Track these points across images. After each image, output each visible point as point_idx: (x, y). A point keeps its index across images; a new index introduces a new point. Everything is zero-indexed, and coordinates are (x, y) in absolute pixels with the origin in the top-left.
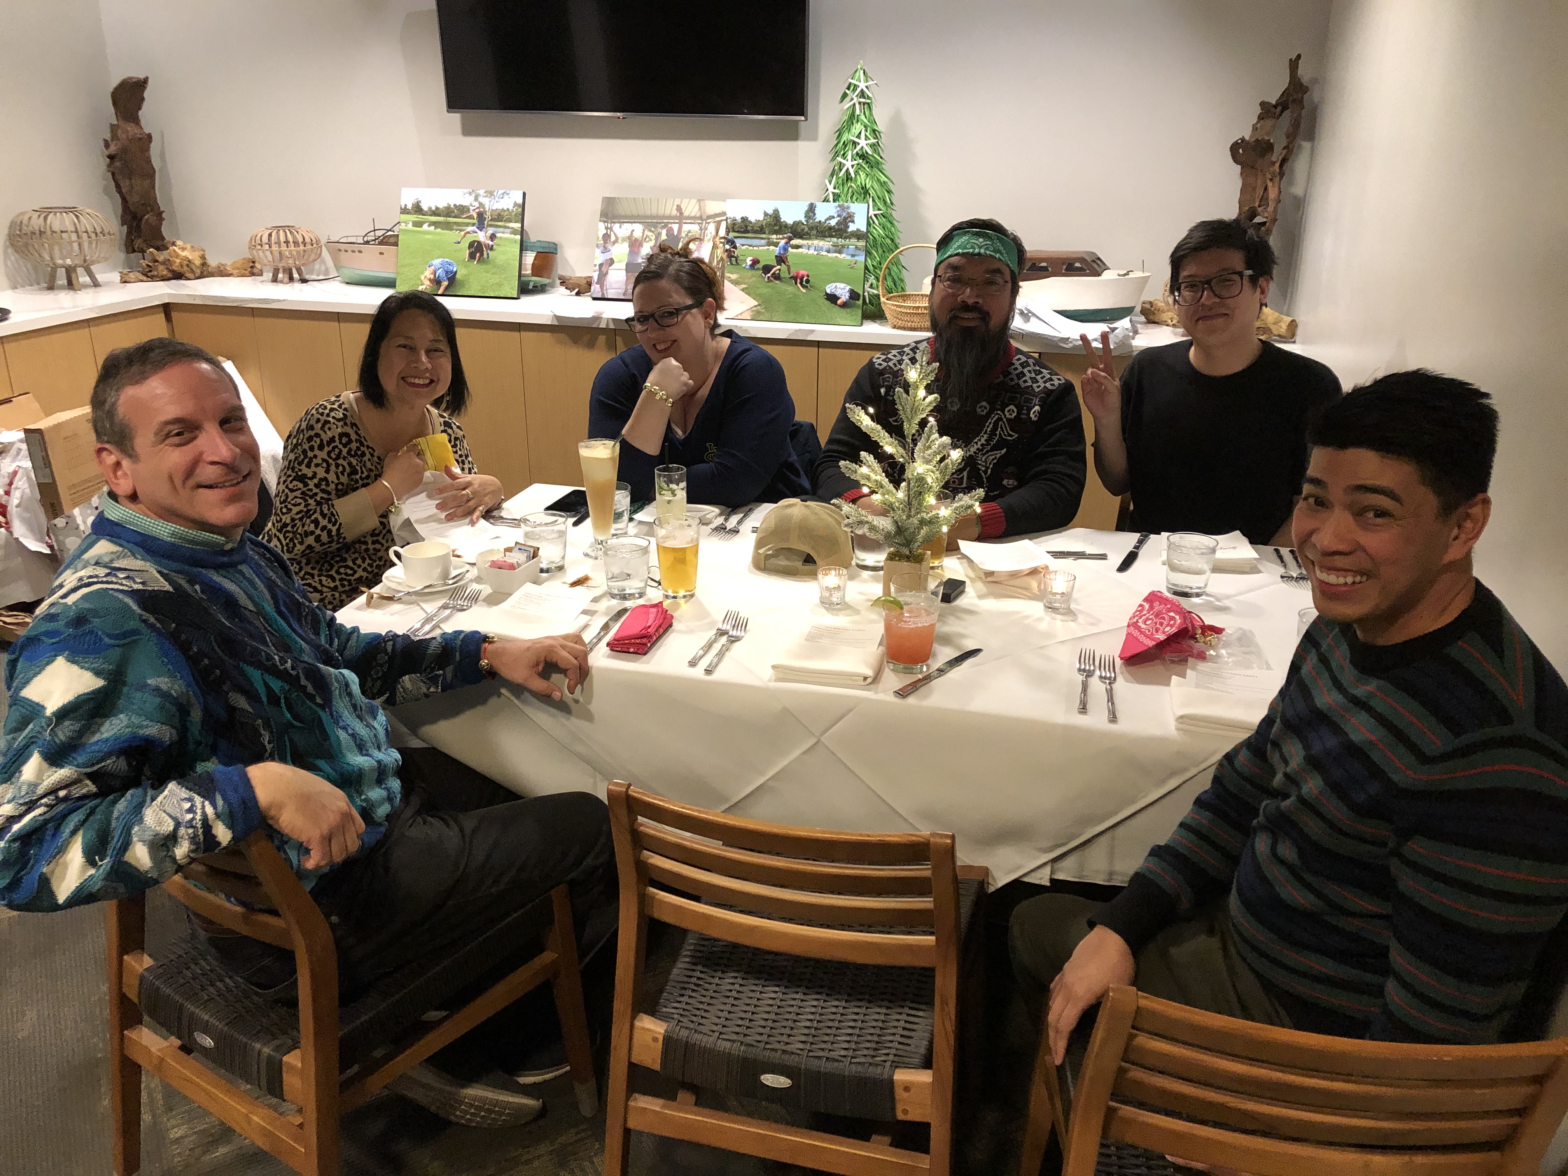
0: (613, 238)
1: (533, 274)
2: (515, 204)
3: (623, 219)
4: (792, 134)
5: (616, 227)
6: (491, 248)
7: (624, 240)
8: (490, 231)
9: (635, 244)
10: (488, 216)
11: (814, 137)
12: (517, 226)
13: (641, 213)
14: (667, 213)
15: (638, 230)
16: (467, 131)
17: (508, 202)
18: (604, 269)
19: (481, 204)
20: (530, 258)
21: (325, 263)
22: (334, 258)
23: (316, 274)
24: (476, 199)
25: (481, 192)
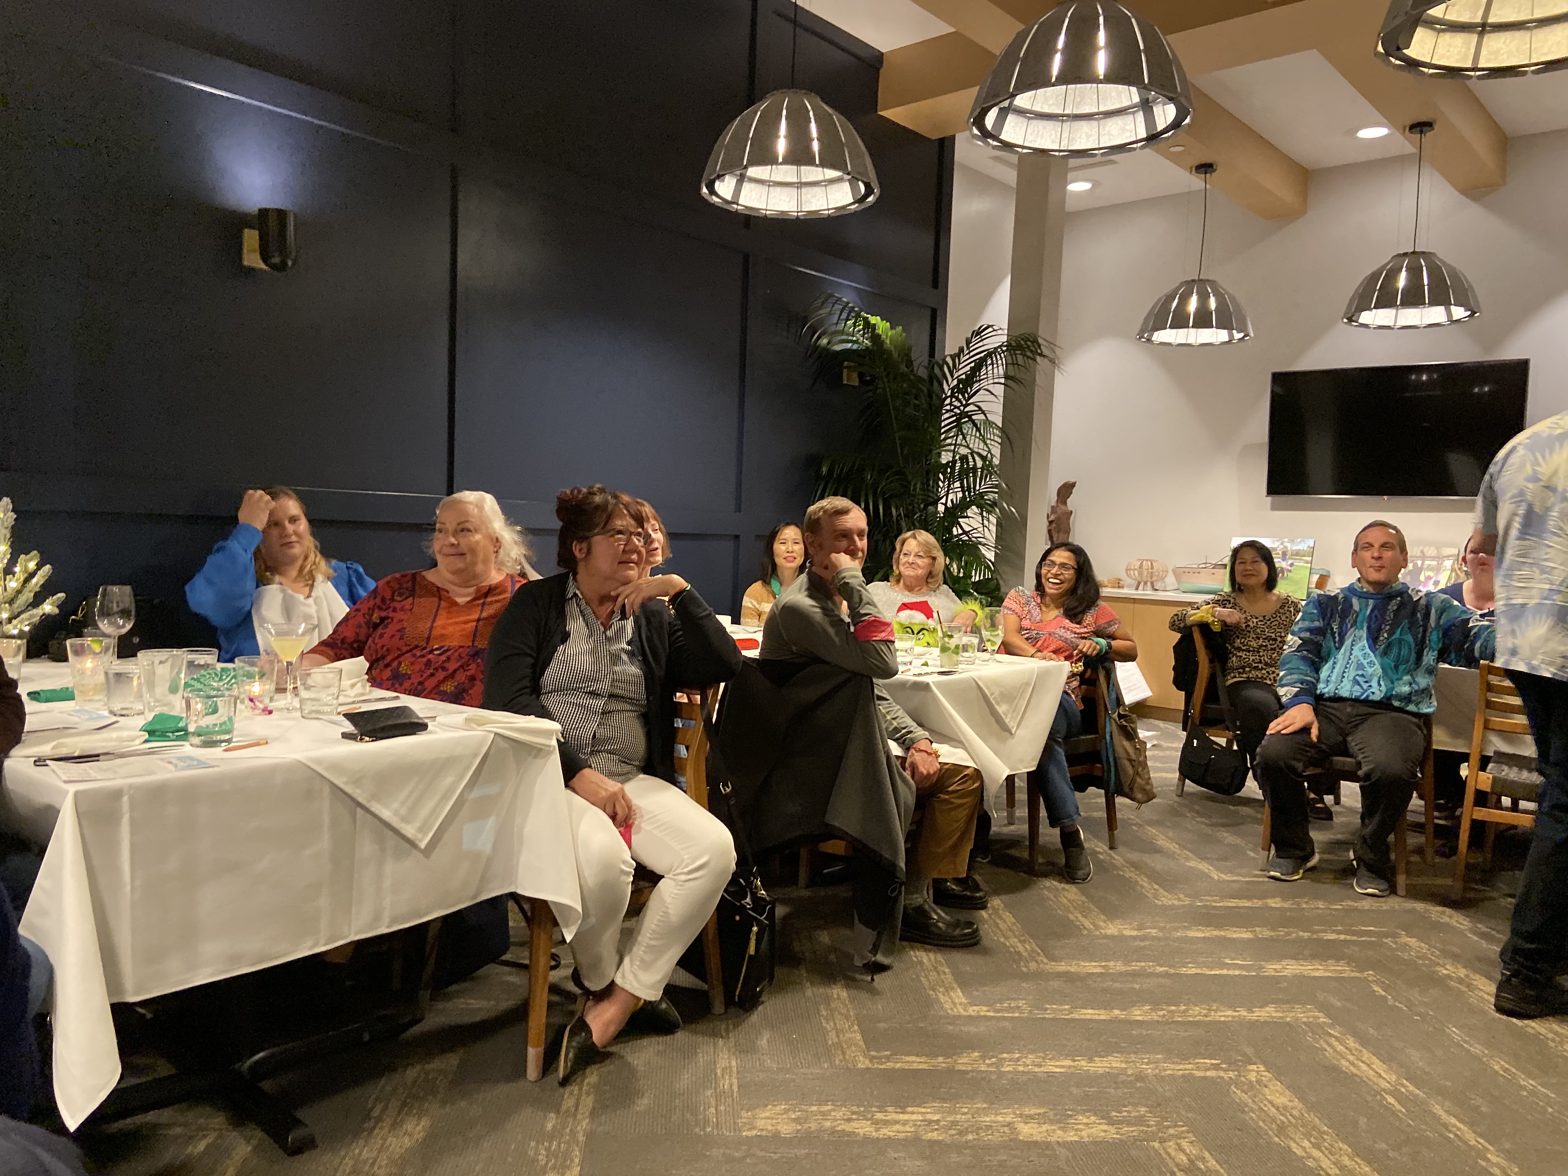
1: (1316, 588)
2: (1309, 547)
6: (1290, 571)
8: (1290, 562)
10: (1289, 553)
12: (1309, 559)
16: (1274, 508)
17: (1303, 546)
19: (1285, 547)
20: (1315, 578)
21: (1171, 580)
22: (1177, 576)
23: (1165, 587)
24: (1282, 544)
25: (1286, 540)
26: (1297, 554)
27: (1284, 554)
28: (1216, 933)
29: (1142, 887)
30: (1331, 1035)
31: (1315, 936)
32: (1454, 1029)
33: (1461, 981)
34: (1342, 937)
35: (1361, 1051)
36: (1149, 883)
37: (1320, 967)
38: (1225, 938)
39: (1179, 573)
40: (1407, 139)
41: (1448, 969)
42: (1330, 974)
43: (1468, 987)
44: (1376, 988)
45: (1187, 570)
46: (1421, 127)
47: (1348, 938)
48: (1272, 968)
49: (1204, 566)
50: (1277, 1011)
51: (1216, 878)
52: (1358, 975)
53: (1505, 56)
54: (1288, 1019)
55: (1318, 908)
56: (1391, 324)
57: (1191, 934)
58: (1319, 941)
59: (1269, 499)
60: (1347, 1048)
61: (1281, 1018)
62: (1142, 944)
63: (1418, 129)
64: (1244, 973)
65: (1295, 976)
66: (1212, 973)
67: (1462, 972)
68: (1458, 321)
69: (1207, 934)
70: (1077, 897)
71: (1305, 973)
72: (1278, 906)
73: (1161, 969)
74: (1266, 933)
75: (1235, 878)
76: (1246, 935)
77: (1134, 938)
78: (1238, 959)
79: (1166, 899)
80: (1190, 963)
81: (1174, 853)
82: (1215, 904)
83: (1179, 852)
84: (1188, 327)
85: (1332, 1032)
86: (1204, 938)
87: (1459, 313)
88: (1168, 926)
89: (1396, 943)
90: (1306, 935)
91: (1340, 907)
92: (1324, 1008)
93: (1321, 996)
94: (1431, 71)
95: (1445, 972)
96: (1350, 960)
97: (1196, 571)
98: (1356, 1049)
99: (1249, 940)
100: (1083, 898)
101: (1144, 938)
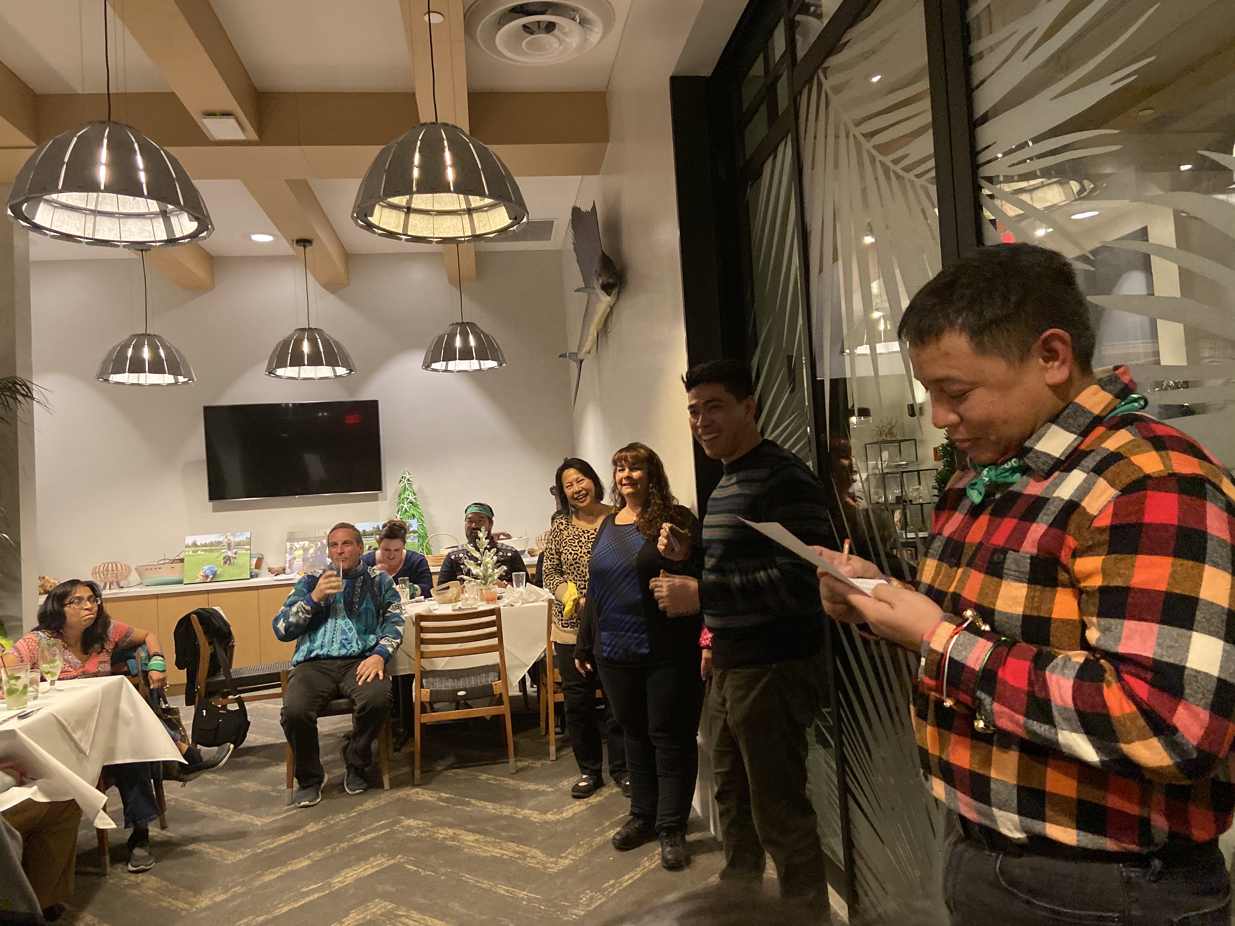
0: (294, 548)
1: (256, 568)
2: (247, 538)
3: (298, 540)
4: (375, 499)
5: (296, 544)
6: (235, 558)
7: (300, 549)
8: (234, 551)
9: (306, 550)
10: (233, 545)
11: (386, 499)
12: (248, 547)
13: (307, 537)
14: (320, 535)
15: (307, 543)
16: (215, 510)
17: (243, 537)
18: (291, 562)
19: (229, 540)
20: (254, 561)
21: (134, 577)
22: (140, 574)
23: (129, 583)
24: (226, 538)
25: (229, 534)
26: (239, 544)
27: (229, 545)
28: (284, 870)
29: (208, 853)
30: (401, 916)
31: (352, 843)
32: (467, 876)
33: (454, 838)
34: (368, 837)
35: (424, 919)
36: (212, 849)
37: (367, 866)
38: (293, 873)
39: (141, 571)
40: (293, 248)
41: (442, 833)
42: (376, 869)
43: (459, 842)
44: (409, 867)
45: (149, 567)
46: (304, 242)
47: (373, 835)
48: (338, 881)
49: (163, 562)
50: (359, 914)
51: (259, 823)
52: (393, 861)
53: (420, 230)
54: (369, 917)
55: (342, 820)
56: (296, 376)
57: (267, 878)
58: (356, 847)
59: (211, 503)
60: (415, 921)
61: (364, 918)
62: (235, 903)
63: (302, 244)
64: (321, 894)
65: (356, 880)
66: (300, 904)
67: (450, 832)
68: (340, 376)
69: (279, 874)
70: (159, 884)
71: (361, 875)
72: (315, 829)
73: (262, 918)
74: (318, 855)
75: (273, 819)
76: (305, 863)
77: (227, 901)
78: (311, 885)
79: (233, 857)
80: (279, 903)
81: (216, 814)
82: (270, 847)
83: (219, 812)
84: (145, 372)
85: (400, 913)
86: (278, 877)
87: (341, 371)
88: (246, 879)
89: (402, 827)
90: (345, 845)
91: (355, 814)
92: (385, 896)
93: (380, 888)
94: (380, 232)
95: (441, 836)
96: (382, 851)
97: (158, 567)
98: (421, 919)
99: (309, 866)
100: (164, 883)
101: (234, 897)
